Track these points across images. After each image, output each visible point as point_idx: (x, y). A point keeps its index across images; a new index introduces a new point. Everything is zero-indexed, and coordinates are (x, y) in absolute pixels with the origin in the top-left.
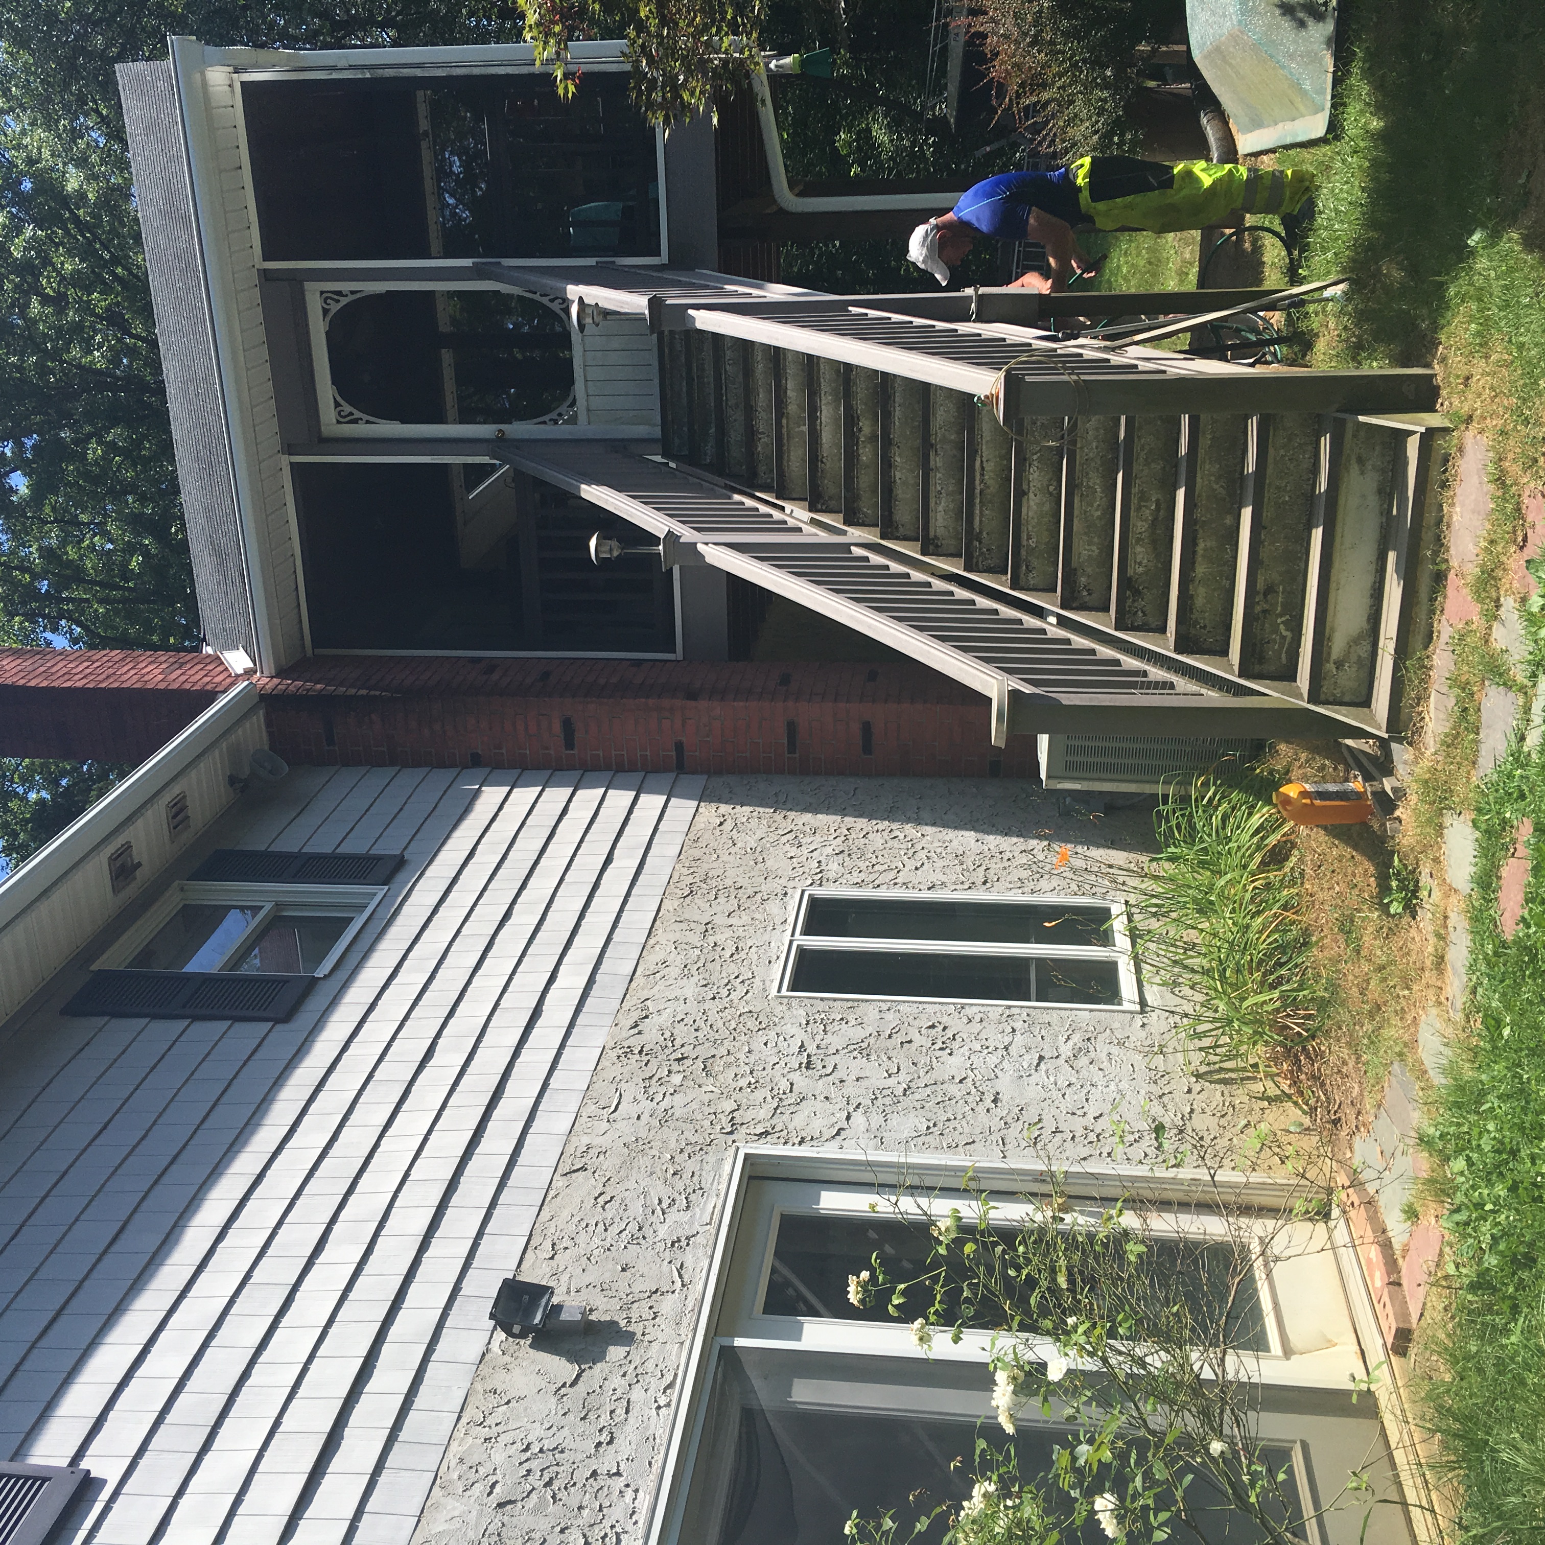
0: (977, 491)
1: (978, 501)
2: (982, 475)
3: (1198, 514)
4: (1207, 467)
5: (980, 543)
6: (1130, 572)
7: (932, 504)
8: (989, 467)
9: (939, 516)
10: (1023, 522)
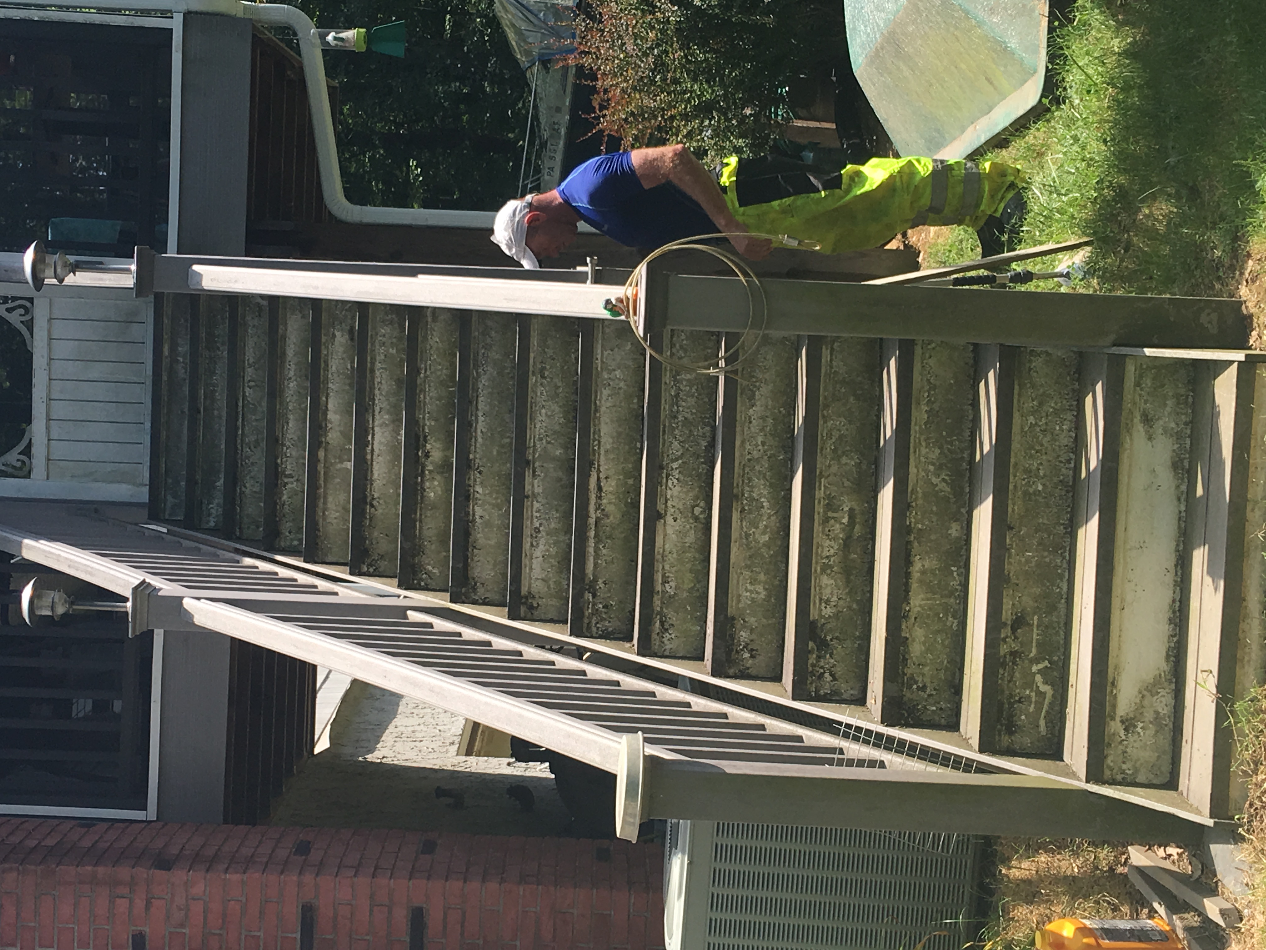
0: (592, 521)
1: (592, 534)
2: (599, 498)
3: (912, 519)
4: (924, 451)
5: (594, 596)
6: (814, 614)
7: (526, 546)
8: (609, 486)
9: (537, 564)
10: (658, 557)
